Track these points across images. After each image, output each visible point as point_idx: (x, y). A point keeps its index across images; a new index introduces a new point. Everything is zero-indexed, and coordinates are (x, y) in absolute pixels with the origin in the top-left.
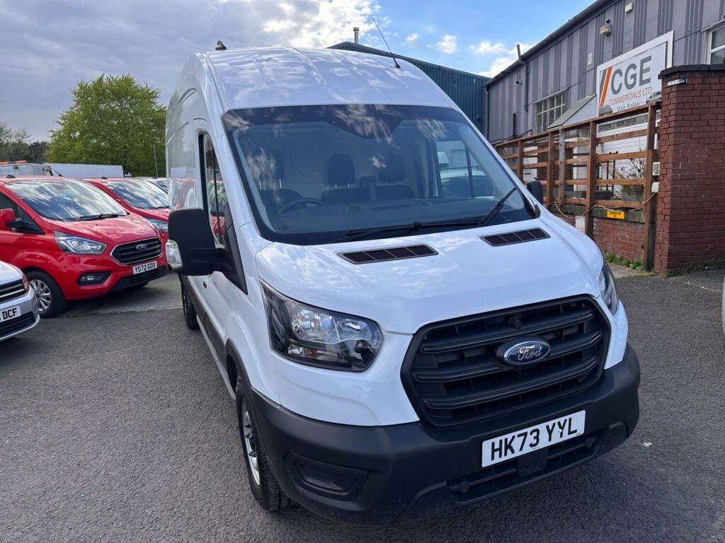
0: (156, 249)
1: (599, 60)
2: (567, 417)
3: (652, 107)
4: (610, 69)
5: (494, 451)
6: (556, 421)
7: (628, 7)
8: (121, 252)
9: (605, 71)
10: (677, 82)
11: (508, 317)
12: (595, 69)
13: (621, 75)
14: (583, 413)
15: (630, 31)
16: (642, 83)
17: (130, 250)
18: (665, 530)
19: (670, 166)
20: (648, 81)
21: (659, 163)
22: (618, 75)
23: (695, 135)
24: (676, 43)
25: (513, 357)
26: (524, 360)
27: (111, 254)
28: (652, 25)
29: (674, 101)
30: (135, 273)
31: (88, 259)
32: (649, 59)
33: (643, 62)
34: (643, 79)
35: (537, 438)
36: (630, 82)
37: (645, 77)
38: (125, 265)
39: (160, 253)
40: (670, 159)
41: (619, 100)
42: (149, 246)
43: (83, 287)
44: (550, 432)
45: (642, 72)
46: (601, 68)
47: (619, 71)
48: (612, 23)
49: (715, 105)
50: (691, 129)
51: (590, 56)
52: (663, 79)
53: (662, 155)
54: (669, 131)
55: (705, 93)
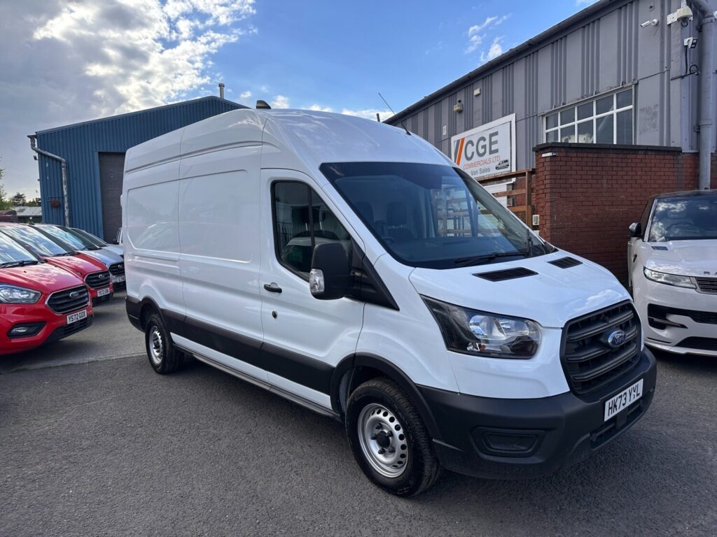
0: (84, 298)
1: (453, 132)
2: (636, 384)
3: (529, 172)
4: (463, 140)
5: (610, 409)
6: (632, 386)
7: (477, 92)
8: (55, 300)
9: (458, 141)
10: (549, 154)
11: (600, 315)
12: (450, 139)
13: (473, 145)
14: (642, 380)
15: (479, 110)
16: (491, 152)
17: (62, 299)
18: (684, 461)
19: (549, 218)
20: (497, 151)
21: (538, 216)
22: (470, 145)
23: (564, 195)
24: (518, 123)
25: (613, 342)
26: (619, 344)
27: (46, 303)
28: (497, 107)
29: (548, 168)
30: (69, 322)
31: (16, 308)
32: (496, 134)
33: (491, 135)
34: (493, 149)
35: (625, 399)
36: (481, 151)
37: (494, 148)
38: (59, 314)
39: (88, 301)
40: (548, 212)
41: (471, 166)
42: (80, 293)
43: (14, 341)
44: (630, 395)
45: (491, 143)
46: (454, 139)
47: (471, 142)
48: (463, 102)
49: (574, 173)
50: (561, 190)
51: (445, 128)
52: (537, 152)
53: (540, 209)
54: (545, 191)
55: (568, 163)
